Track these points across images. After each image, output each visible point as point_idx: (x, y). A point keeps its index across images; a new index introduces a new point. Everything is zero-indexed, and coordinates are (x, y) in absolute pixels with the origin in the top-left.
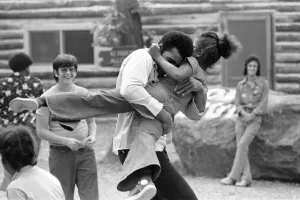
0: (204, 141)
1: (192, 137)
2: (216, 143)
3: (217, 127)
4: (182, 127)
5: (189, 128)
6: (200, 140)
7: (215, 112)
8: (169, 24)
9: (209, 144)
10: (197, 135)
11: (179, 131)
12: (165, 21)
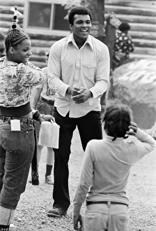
0: (138, 100)
1: (129, 96)
2: (146, 102)
3: (148, 90)
4: (123, 87)
5: (128, 89)
6: (134, 99)
7: (149, 78)
8: (134, 7)
9: (141, 102)
10: (133, 95)
11: (121, 90)
12: (131, 4)
